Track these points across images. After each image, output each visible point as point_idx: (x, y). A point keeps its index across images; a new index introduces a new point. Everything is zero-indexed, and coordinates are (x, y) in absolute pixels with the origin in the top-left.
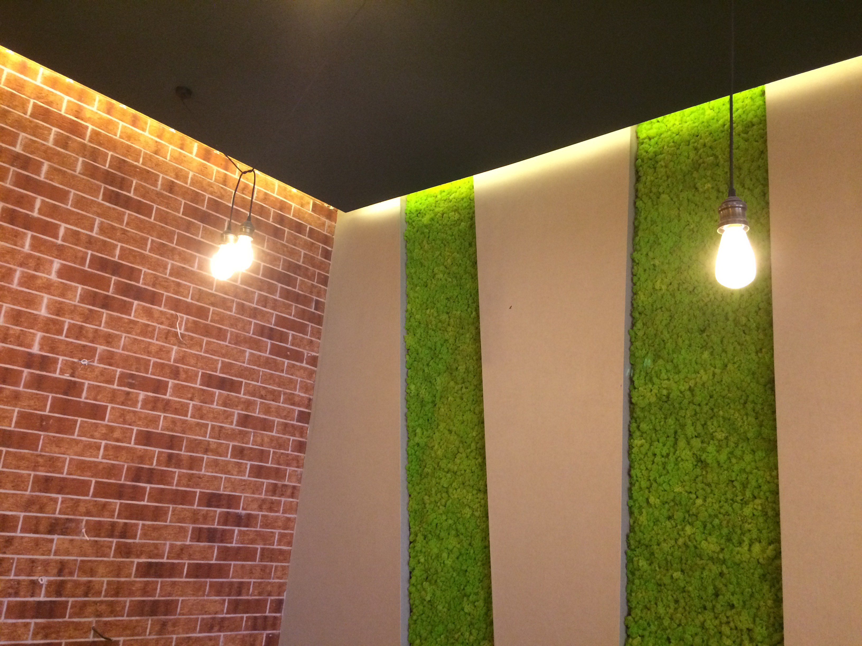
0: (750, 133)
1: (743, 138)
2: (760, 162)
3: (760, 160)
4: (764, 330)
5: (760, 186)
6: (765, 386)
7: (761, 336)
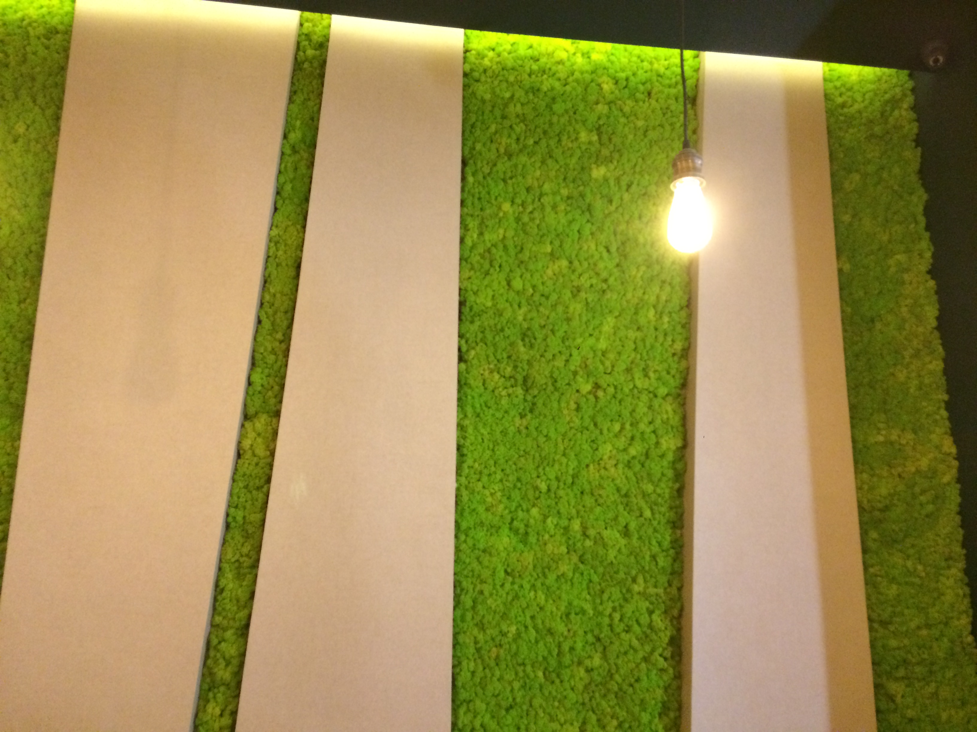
0: (52, 40)
1: (43, 44)
2: (58, 79)
3: (59, 77)
4: (32, 277)
5: (54, 107)
6: (23, 342)
7: (28, 284)
